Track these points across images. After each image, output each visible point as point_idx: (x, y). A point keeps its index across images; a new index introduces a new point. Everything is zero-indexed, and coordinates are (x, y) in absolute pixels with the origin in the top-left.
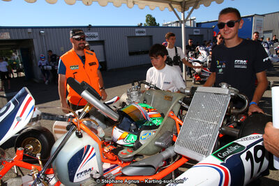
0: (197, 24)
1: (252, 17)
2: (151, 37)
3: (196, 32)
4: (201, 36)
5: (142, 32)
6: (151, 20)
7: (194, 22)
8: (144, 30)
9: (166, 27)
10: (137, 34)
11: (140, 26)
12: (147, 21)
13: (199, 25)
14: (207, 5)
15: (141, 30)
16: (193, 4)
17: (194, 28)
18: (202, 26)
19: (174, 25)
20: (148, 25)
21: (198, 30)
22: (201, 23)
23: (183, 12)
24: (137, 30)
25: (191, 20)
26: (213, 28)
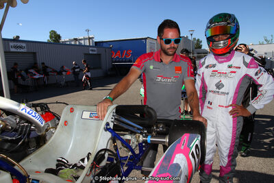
1: (146, 39)
2: (34, 54)
3: (92, 50)
4: (99, 55)
5: (21, 47)
7: (93, 41)
8: (24, 45)
11: (17, 39)
12: (51, 37)
13: (97, 43)
15: (19, 44)
17: (91, 47)
19: (73, 43)
20: (52, 41)
21: (95, 49)
24: (12, 44)
25: (89, 38)
26: (110, 48)
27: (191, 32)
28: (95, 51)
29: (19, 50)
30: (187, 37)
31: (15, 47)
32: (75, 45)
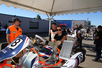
0: (55, 20)
1: (72, 20)
2: (38, 23)
5: (35, 21)
6: (39, 17)
7: (54, 20)
8: (36, 20)
9: (44, 20)
10: (33, 21)
11: (34, 19)
12: (37, 17)
13: (55, 21)
14: (59, 15)
15: (35, 20)
16: (54, 14)
17: (53, 21)
20: (38, 18)
22: (56, 20)
23: (51, 16)
24: (33, 20)
26: (60, 22)
27: (88, 19)
29: (35, 22)
31: (34, 21)
32: (48, 21)
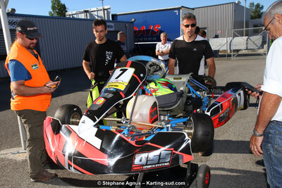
0: (113, 15)
1: (179, 9)
6: (60, 8)
7: (108, 13)
12: (53, 8)
18: (119, 19)
19: (82, 16)
21: (112, 24)
25: (104, 10)
26: (132, 22)
28: (112, 27)
30: (239, 2)
